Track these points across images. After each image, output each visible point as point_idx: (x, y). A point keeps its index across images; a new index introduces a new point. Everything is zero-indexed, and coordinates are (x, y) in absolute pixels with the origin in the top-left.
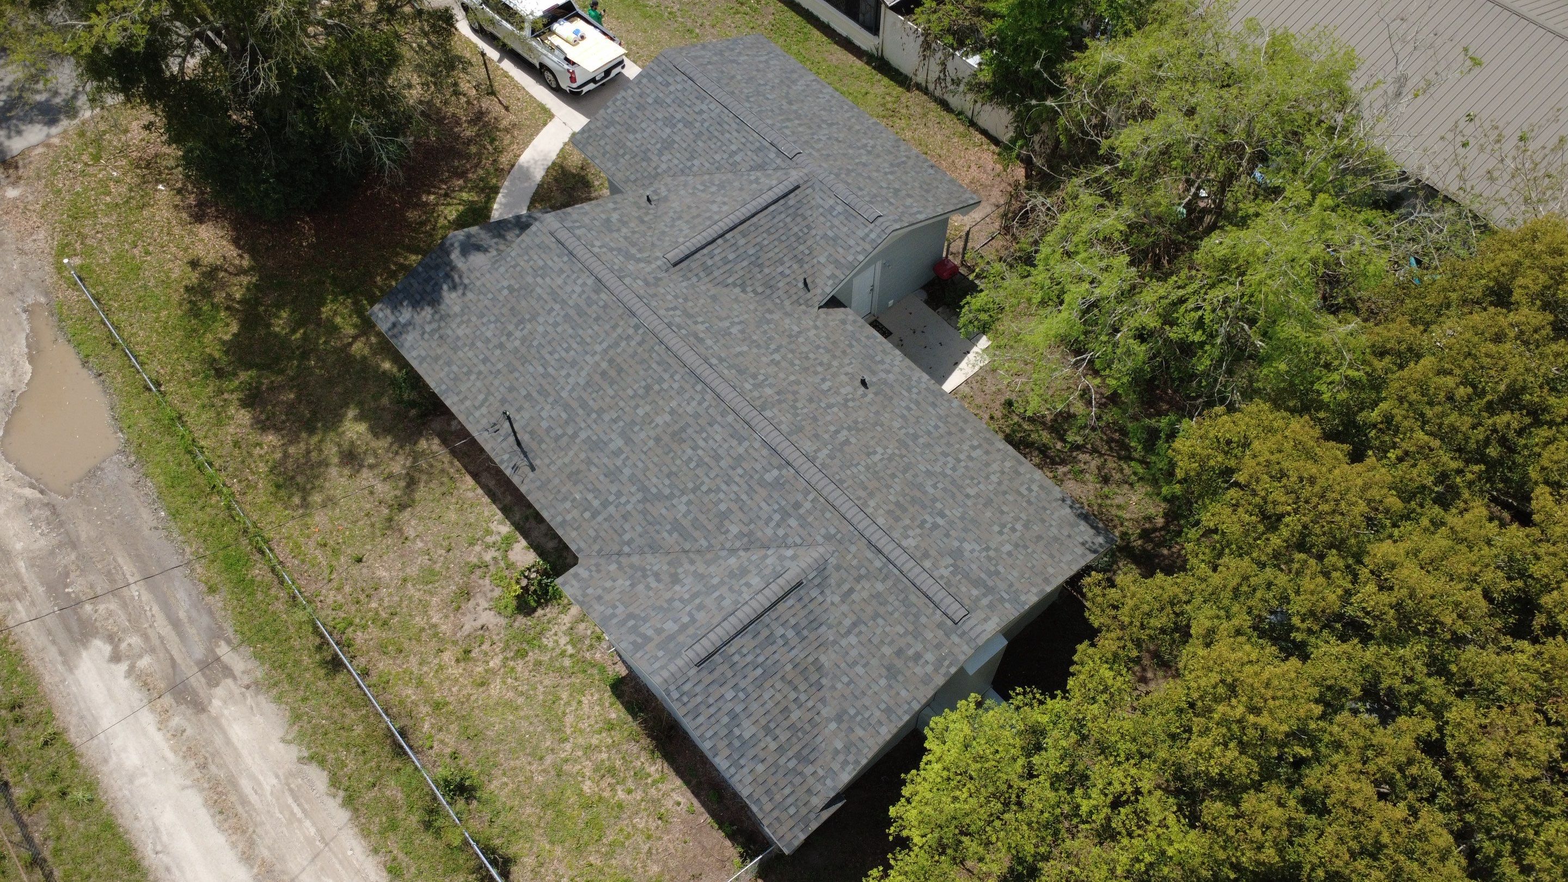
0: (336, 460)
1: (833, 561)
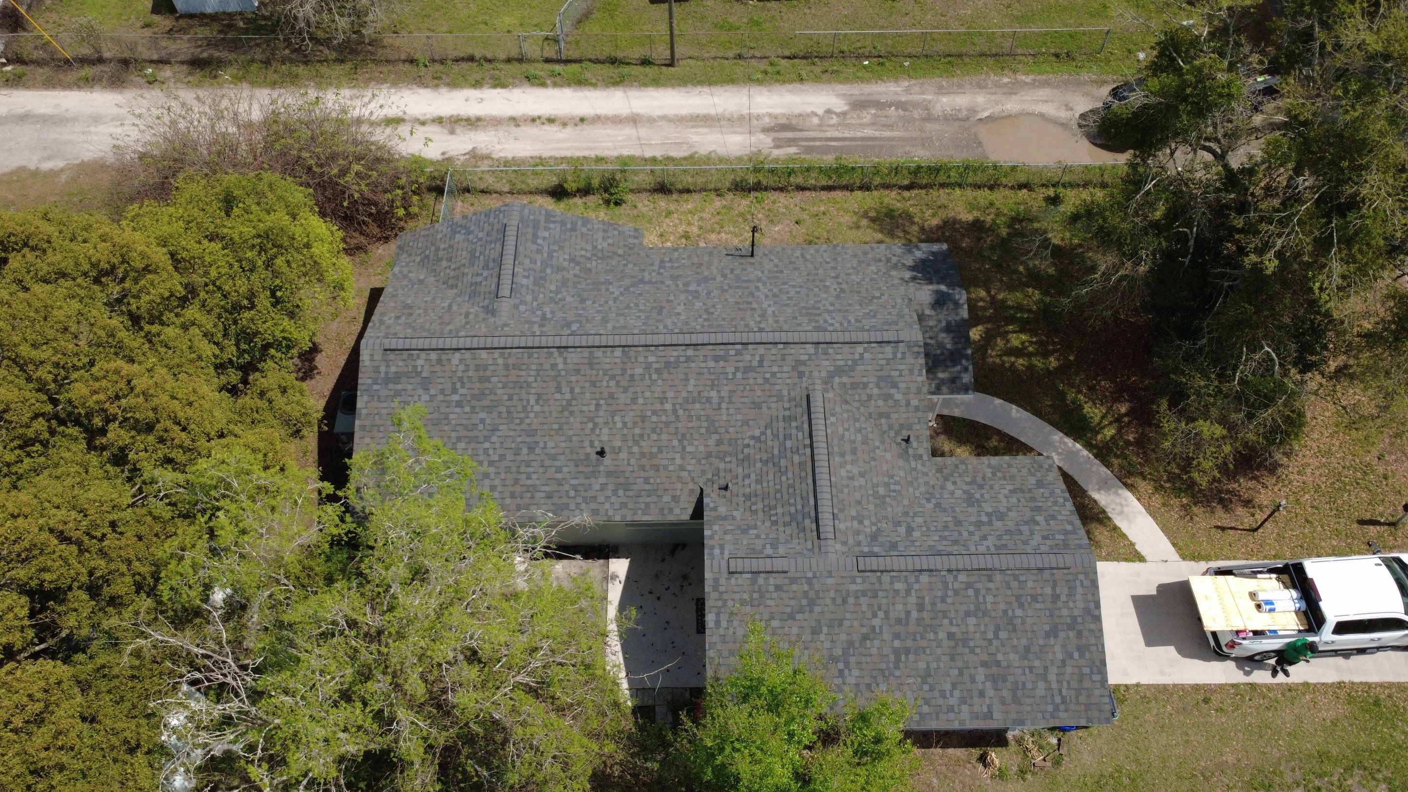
1: (491, 319)
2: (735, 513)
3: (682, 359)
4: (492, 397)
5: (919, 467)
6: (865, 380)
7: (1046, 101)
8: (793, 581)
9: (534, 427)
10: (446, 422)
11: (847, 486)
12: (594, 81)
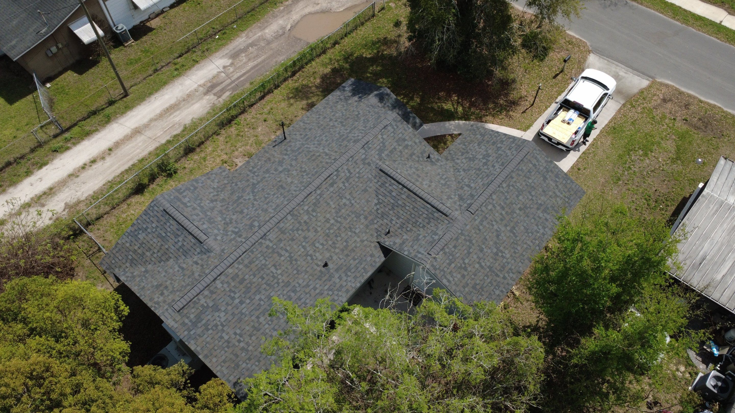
0: (310, 101)
1: (212, 254)
2: (404, 237)
3: (318, 197)
4: (254, 285)
5: (442, 163)
6: (393, 147)
7: (306, 7)
8: (457, 239)
9: (286, 281)
10: (244, 316)
11: (432, 190)
12: (94, 129)
